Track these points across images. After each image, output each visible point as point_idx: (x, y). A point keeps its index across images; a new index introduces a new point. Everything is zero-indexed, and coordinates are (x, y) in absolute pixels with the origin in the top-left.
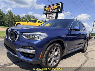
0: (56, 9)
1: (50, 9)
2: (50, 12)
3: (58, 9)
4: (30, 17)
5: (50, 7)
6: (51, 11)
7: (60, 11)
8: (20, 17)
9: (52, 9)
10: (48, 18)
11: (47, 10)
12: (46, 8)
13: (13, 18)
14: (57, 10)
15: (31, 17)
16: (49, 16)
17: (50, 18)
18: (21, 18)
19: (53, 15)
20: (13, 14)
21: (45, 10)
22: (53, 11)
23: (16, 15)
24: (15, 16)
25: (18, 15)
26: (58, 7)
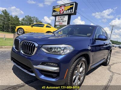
0: (68, 10)
1: (60, 10)
2: (60, 13)
3: (71, 10)
4: (32, 19)
5: (60, 7)
6: (62, 12)
7: (73, 12)
8: (18, 19)
9: (63, 10)
10: (58, 22)
11: (56, 11)
12: (55, 8)
13: (10, 20)
14: (69, 12)
15: (34, 19)
16: (59, 18)
17: (60, 21)
18: (20, 20)
19: (64, 17)
20: (8, 14)
21: (54, 11)
22: (65, 12)
24: (12, 17)
26: (72, 8)
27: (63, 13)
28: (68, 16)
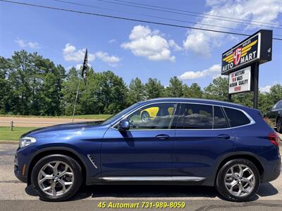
2: (234, 65)
3: (254, 53)
5: (233, 51)
6: (237, 63)
7: (258, 57)
8: (199, 89)
10: (233, 85)
11: (227, 63)
12: (225, 57)
14: (250, 57)
16: (234, 77)
17: (236, 84)
18: (202, 89)
19: (243, 72)
20: (180, 84)
21: (224, 64)
22: (242, 60)
23: (189, 86)
24: (186, 88)
25: (195, 85)
26: (254, 48)
27: (239, 63)
28: (250, 67)
